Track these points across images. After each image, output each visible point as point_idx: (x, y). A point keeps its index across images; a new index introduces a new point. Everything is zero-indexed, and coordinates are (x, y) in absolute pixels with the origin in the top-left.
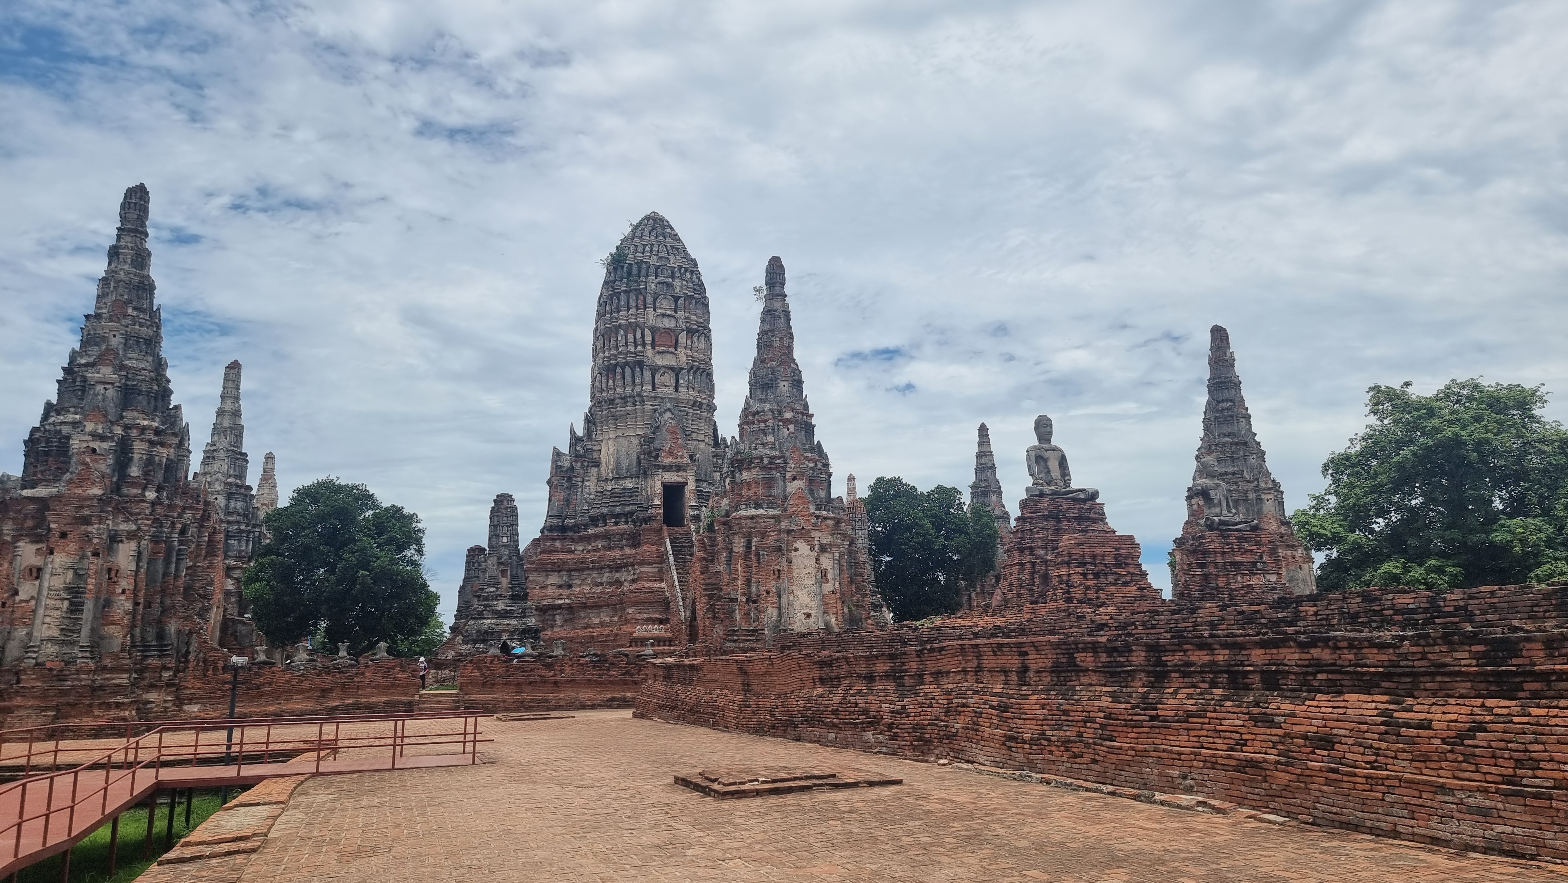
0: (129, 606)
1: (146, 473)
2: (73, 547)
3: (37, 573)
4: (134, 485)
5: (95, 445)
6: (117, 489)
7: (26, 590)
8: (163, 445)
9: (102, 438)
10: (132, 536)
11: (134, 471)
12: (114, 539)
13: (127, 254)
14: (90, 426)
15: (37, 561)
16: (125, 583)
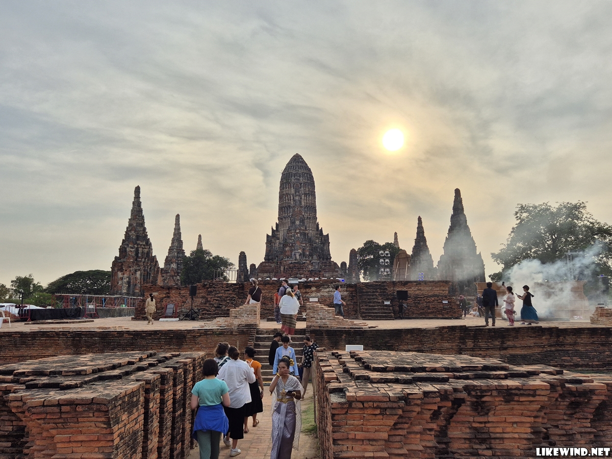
0: (140, 286)
1: (142, 255)
2: (128, 273)
3: (122, 279)
4: (139, 258)
5: (131, 250)
6: (136, 260)
7: (120, 282)
8: (145, 248)
9: (133, 248)
10: (139, 270)
11: (140, 255)
12: (136, 271)
13: (136, 204)
14: (130, 245)
15: (122, 276)
16: (138, 281)
